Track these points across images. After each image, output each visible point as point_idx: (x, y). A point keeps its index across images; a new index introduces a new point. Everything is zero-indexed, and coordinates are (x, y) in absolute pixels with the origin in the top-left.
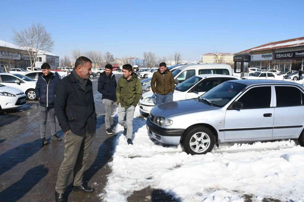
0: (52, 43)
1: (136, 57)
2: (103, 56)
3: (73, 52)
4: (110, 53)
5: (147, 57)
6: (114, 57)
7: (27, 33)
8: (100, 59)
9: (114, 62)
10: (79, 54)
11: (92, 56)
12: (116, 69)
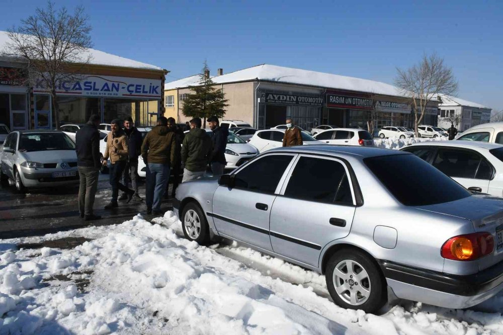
7: (416, 72)
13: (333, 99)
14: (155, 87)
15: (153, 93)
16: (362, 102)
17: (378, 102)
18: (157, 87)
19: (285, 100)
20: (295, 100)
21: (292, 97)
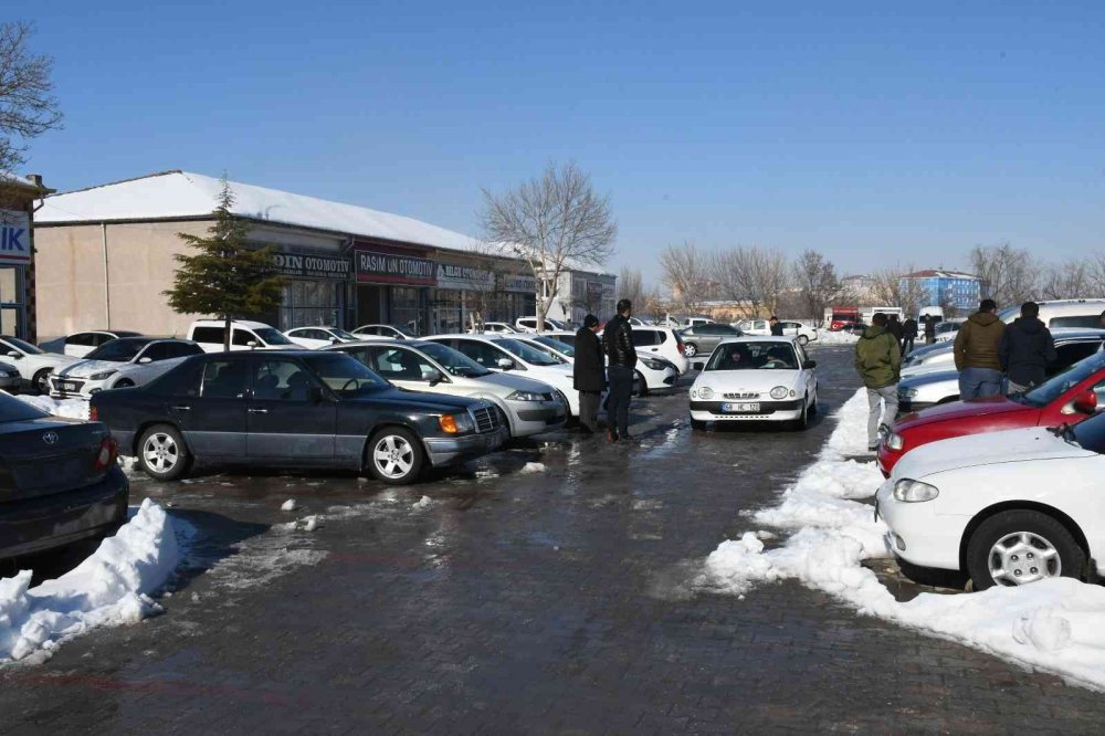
0: (610, 231)
1: (944, 269)
2: (788, 270)
3: (666, 257)
4: (820, 257)
5: (987, 267)
6: (839, 273)
7: (525, 200)
8: (776, 281)
9: (840, 294)
10: (691, 262)
11: (746, 271)
12: (845, 322)
13: (368, 263)
14: (15, 231)
15: (11, 248)
16: (415, 268)
17: (440, 267)
18: (21, 231)
19: (283, 268)
20: (300, 266)
21: (295, 258)
